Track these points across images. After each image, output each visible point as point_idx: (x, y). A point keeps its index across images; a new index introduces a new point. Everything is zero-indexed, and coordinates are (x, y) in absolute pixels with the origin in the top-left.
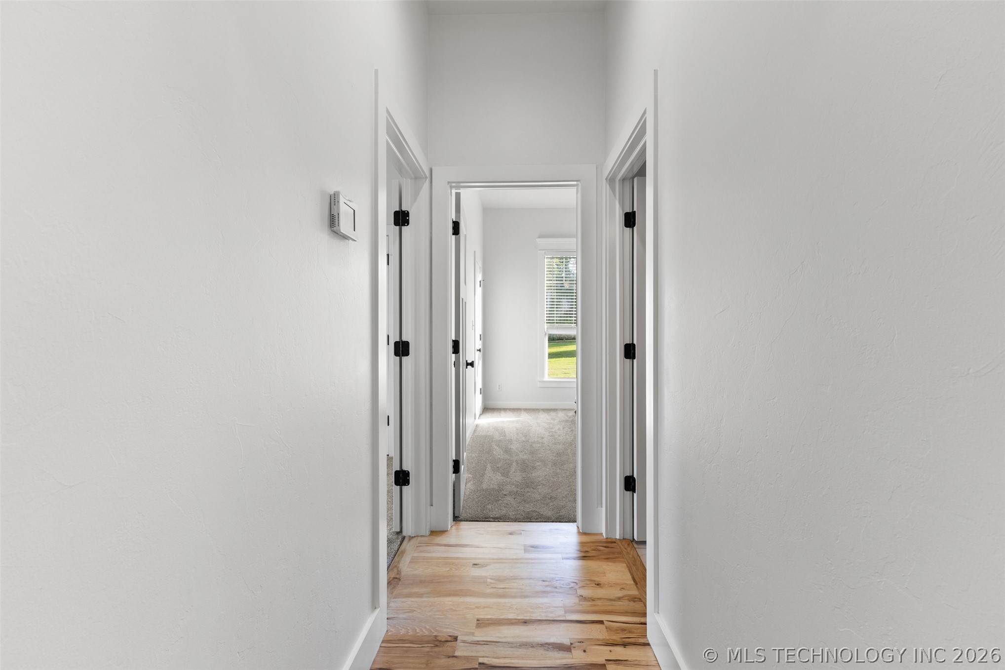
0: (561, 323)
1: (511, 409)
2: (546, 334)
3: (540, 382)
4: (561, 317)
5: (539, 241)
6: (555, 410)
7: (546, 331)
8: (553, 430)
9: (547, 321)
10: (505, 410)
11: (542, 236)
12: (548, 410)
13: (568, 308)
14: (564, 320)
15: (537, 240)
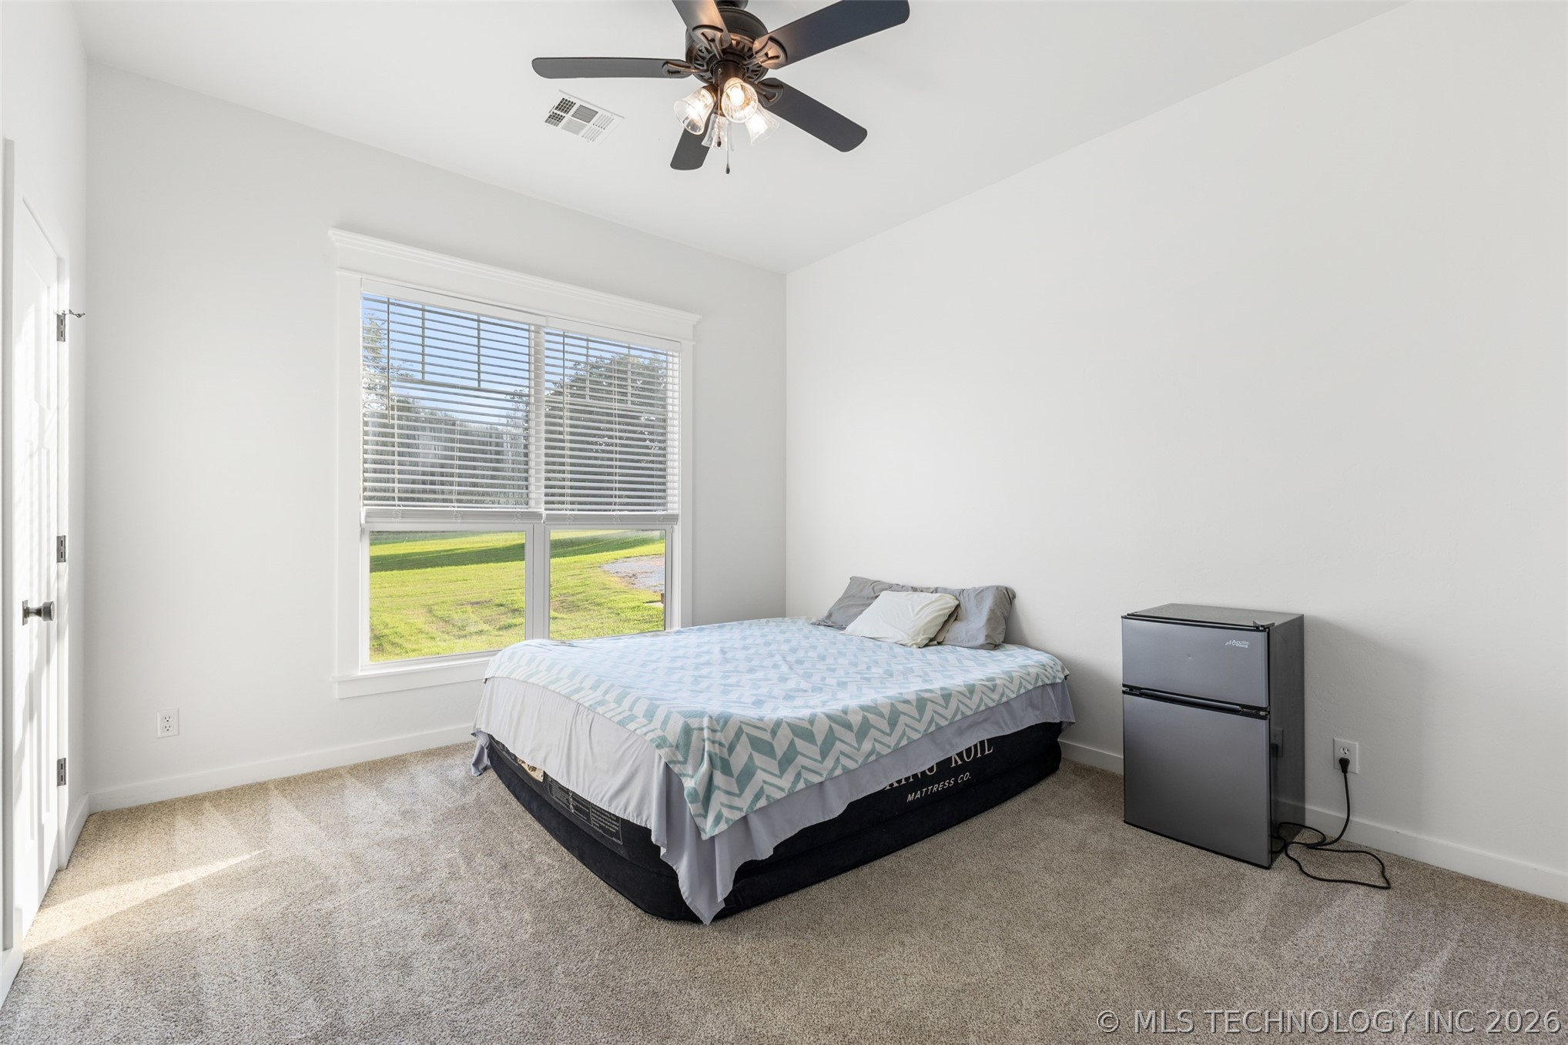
0: (413, 499)
1: (219, 793)
2: (363, 531)
3: (339, 682)
4: (414, 482)
5: (340, 239)
6: (396, 763)
7: (363, 521)
8: (432, 886)
9: (367, 494)
10: (193, 804)
11: (345, 226)
12: (373, 770)
13: (436, 456)
14: (424, 491)
15: (331, 232)
